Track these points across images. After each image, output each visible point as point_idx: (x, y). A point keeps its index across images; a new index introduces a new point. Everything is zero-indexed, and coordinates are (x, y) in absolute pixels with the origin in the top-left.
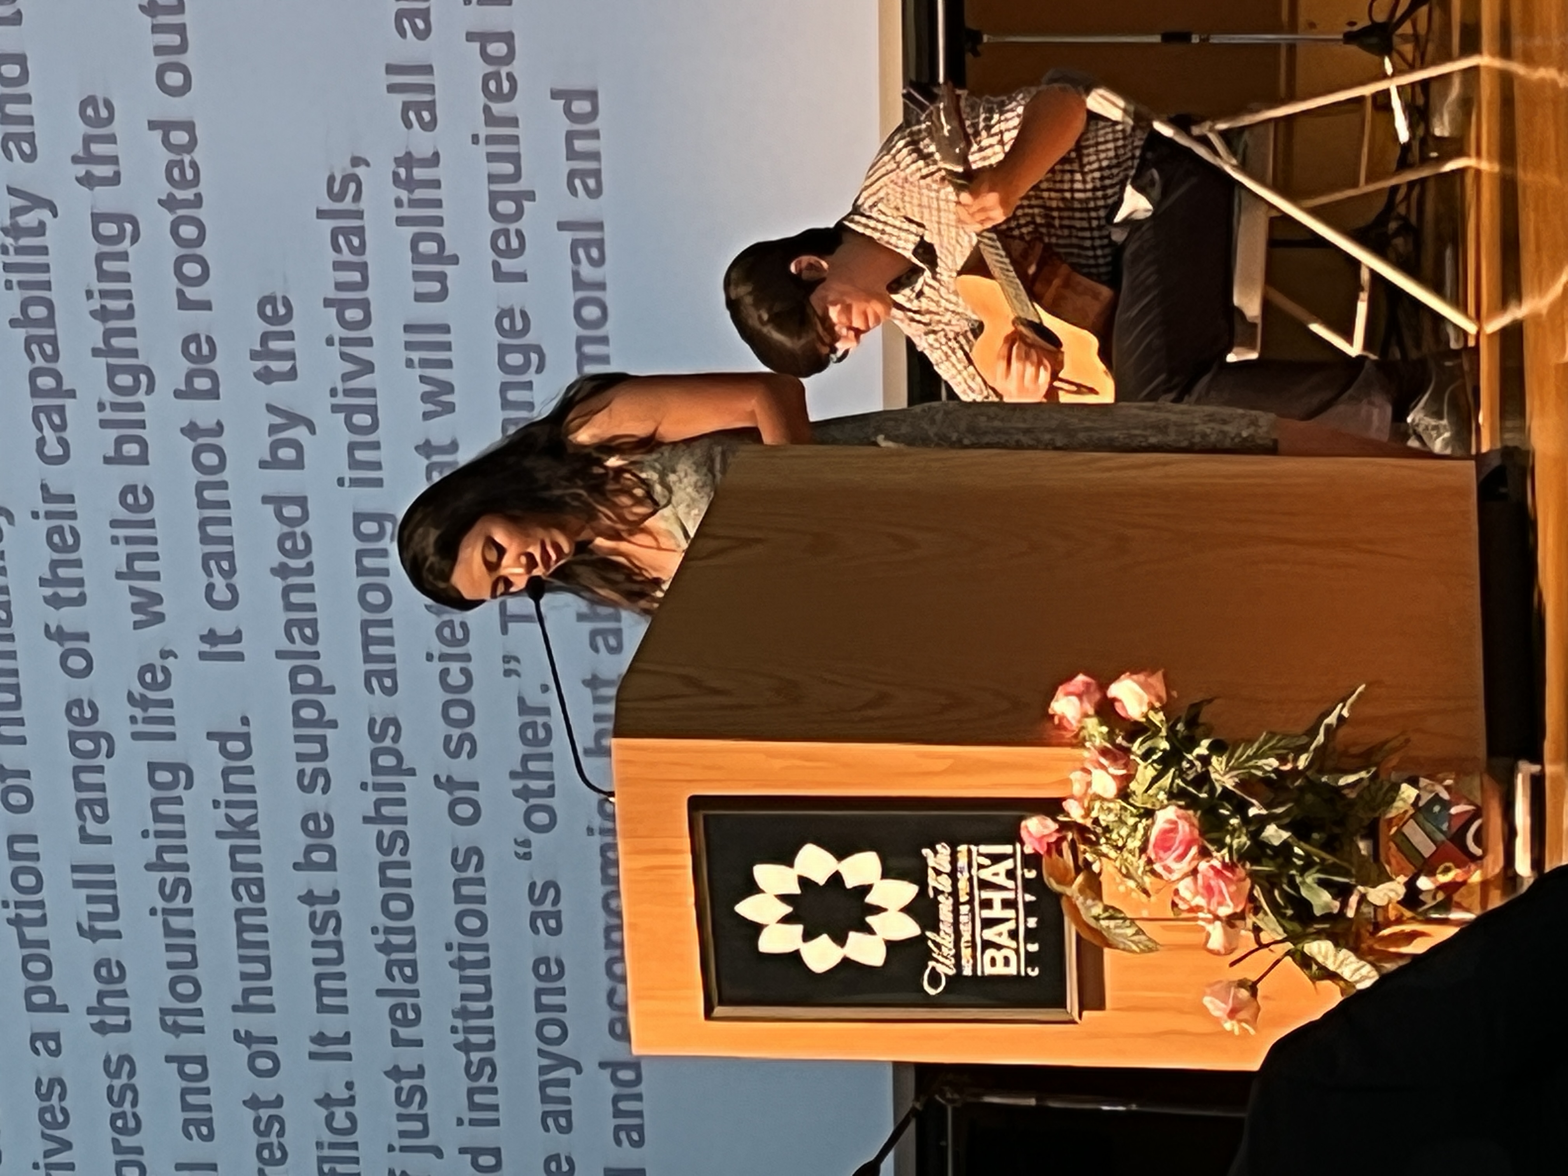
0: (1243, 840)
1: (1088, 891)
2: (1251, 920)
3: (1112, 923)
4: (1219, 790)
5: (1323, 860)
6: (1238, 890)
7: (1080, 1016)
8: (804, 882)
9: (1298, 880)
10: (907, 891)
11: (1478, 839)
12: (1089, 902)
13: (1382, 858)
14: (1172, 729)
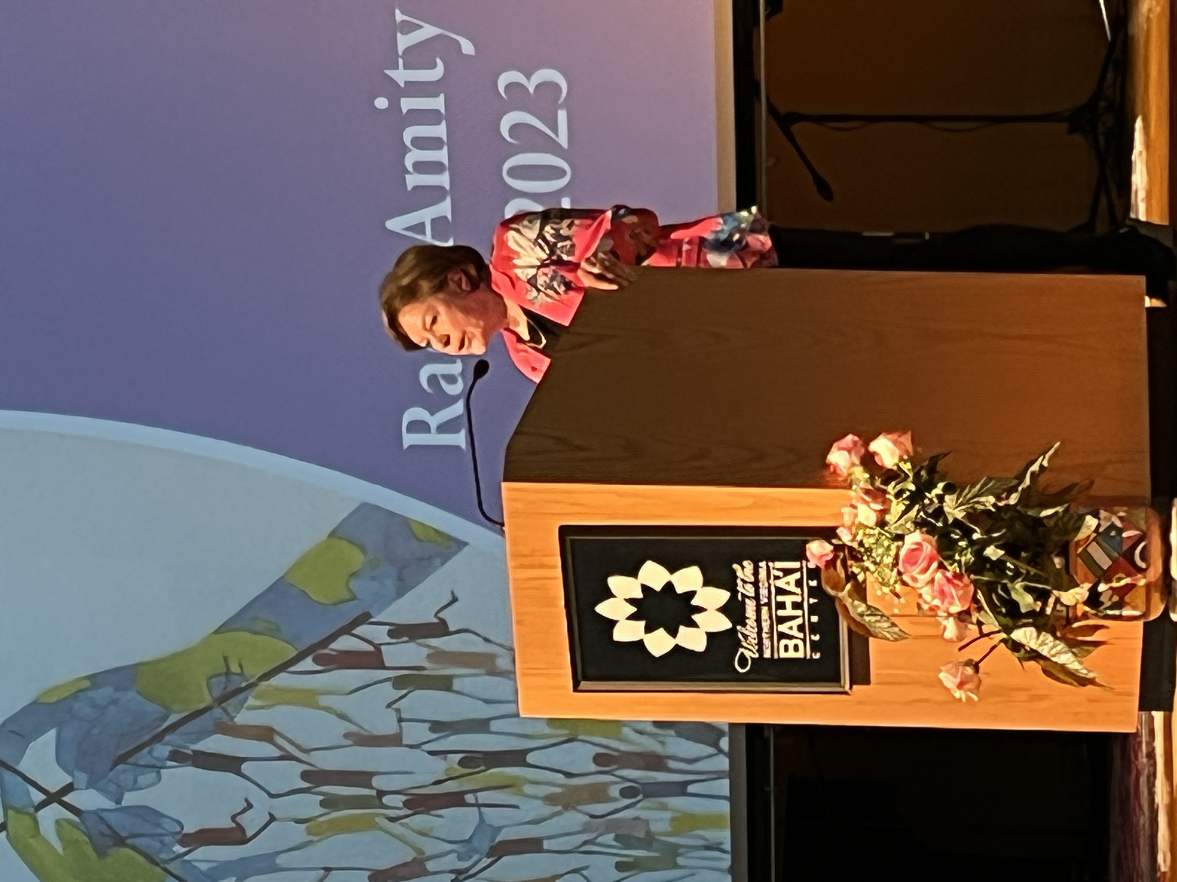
0: (968, 557)
1: (856, 596)
2: (975, 616)
3: (873, 619)
4: (951, 520)
5: (1028, 572)
6: (965, 594)
7: (851, 688)
8: (645, 588)
9: (1009, 585)
10: (723, 596)
11: (1144, 556)
12: (856, 603)
13: (1071, 571)
14: (917, 475)
